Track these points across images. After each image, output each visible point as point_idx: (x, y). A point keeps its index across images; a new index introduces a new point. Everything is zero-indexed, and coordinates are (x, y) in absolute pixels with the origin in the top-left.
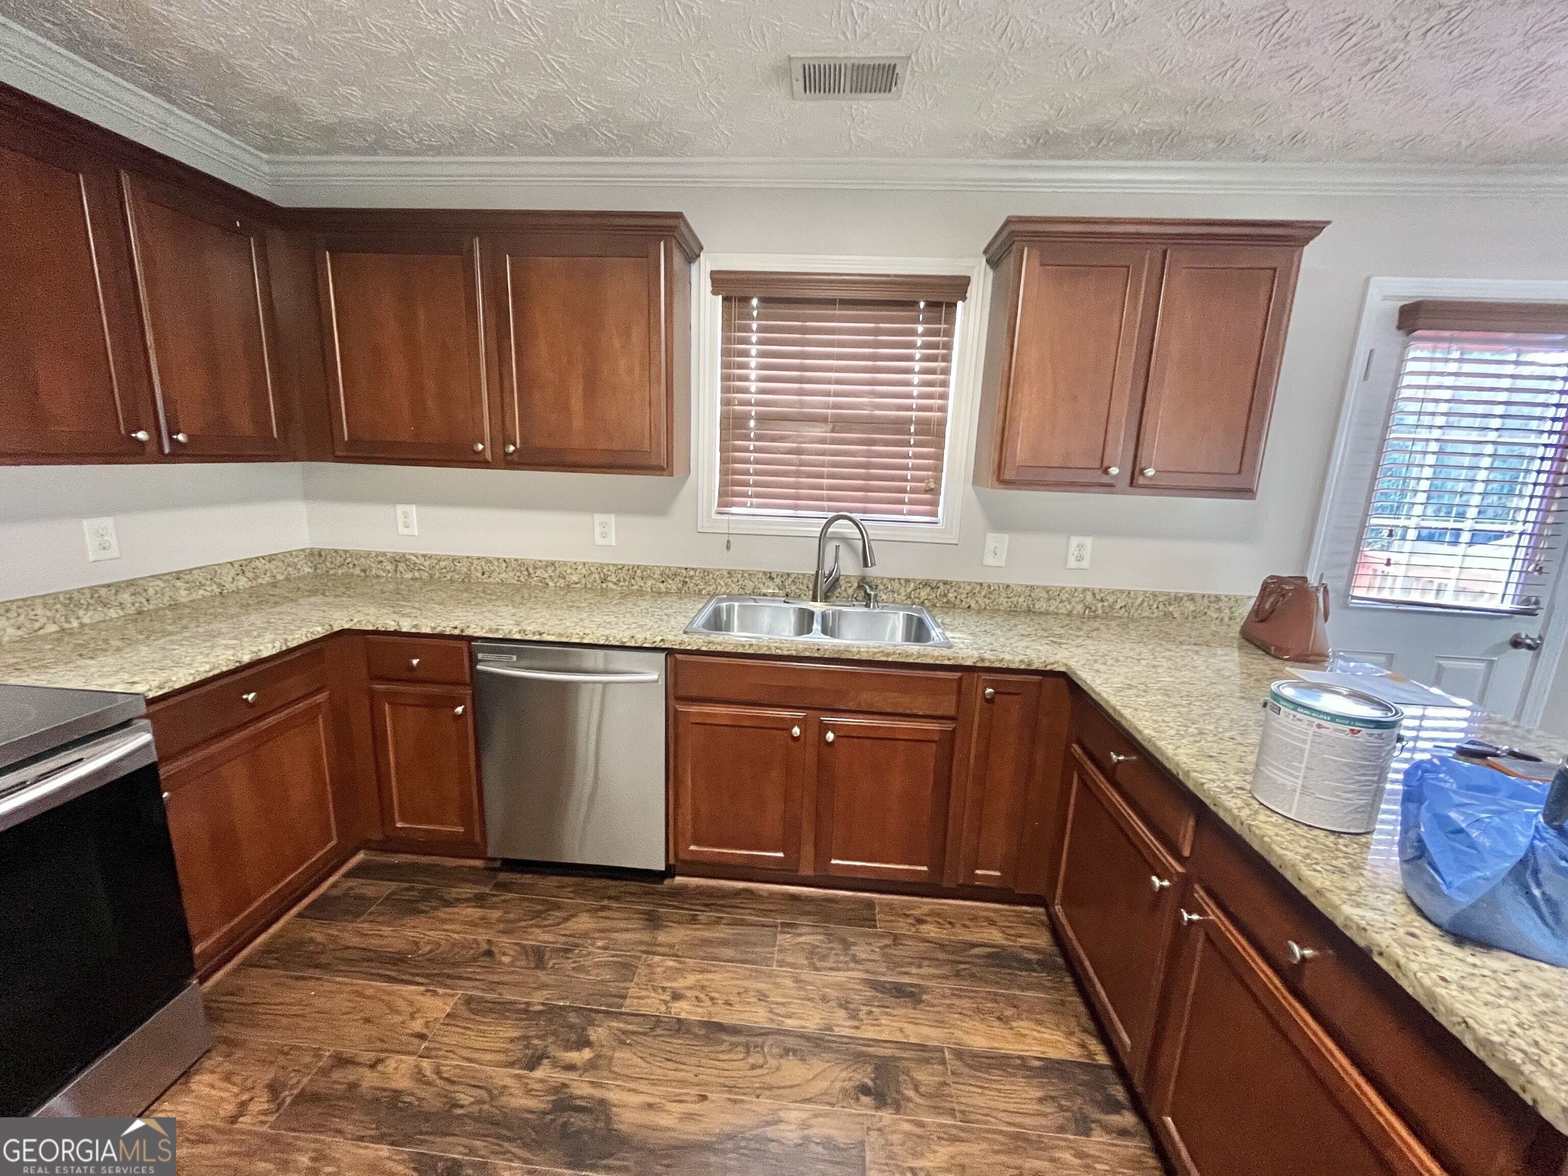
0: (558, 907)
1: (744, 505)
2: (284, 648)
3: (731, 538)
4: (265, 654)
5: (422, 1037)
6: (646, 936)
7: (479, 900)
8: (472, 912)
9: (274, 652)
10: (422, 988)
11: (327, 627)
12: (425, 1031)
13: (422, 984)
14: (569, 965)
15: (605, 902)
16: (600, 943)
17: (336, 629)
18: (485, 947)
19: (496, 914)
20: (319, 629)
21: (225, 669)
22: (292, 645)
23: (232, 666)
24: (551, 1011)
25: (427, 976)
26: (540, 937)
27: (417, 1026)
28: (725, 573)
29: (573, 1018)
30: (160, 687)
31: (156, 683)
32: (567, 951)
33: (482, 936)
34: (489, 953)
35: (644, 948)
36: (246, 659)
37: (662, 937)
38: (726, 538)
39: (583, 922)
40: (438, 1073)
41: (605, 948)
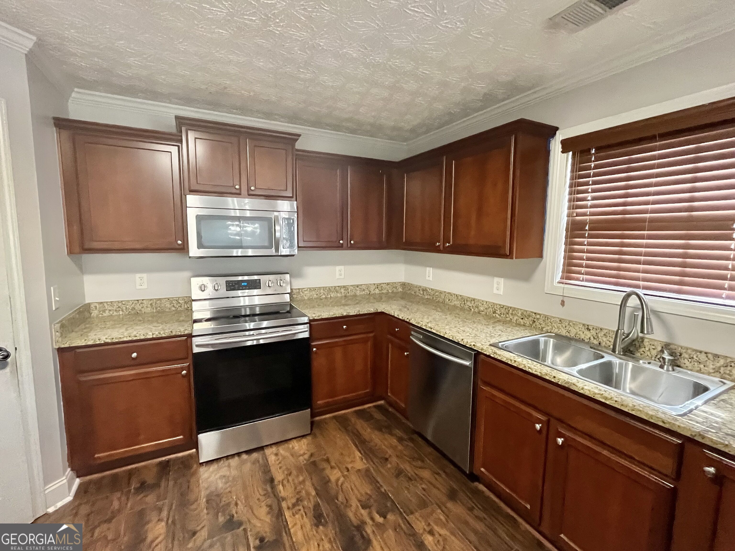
0: (423, 461)
1: (578, 279)
2: (358, 314)
3: (565, 299)
4: (351, 314)
5: (348, 470)
6: (444, 499)
7: (400, 440)
8: (394, 441)
9: (354, 314)
10: (360, 455)
11: (375, 309)
12: (350, 469)
13: (361, 454)
14: (406, 485)
15: (441, 472)
16: (424, 486)
17: (379, 311)
18: (387, 456)
19: (400, 447)
20: (372, 310)
21: (338, 316)
22: (361, 313)
23: (340, 315)
24: (385, 496)
25: (365, 452)
26: (407, 467)
27: (349, 466)
28: (558, 320)
29: (389, 504)
30: (318, 317)
31: (317, 315)
32: (410, 479)
33: (390, 452)
34: (387, 459)
35: (438, 502)
36: (345, 314)
37: (450, 505)
38: (561, 298)
39: (426, 474)
40: (342, 485)
41: (424, 489)
